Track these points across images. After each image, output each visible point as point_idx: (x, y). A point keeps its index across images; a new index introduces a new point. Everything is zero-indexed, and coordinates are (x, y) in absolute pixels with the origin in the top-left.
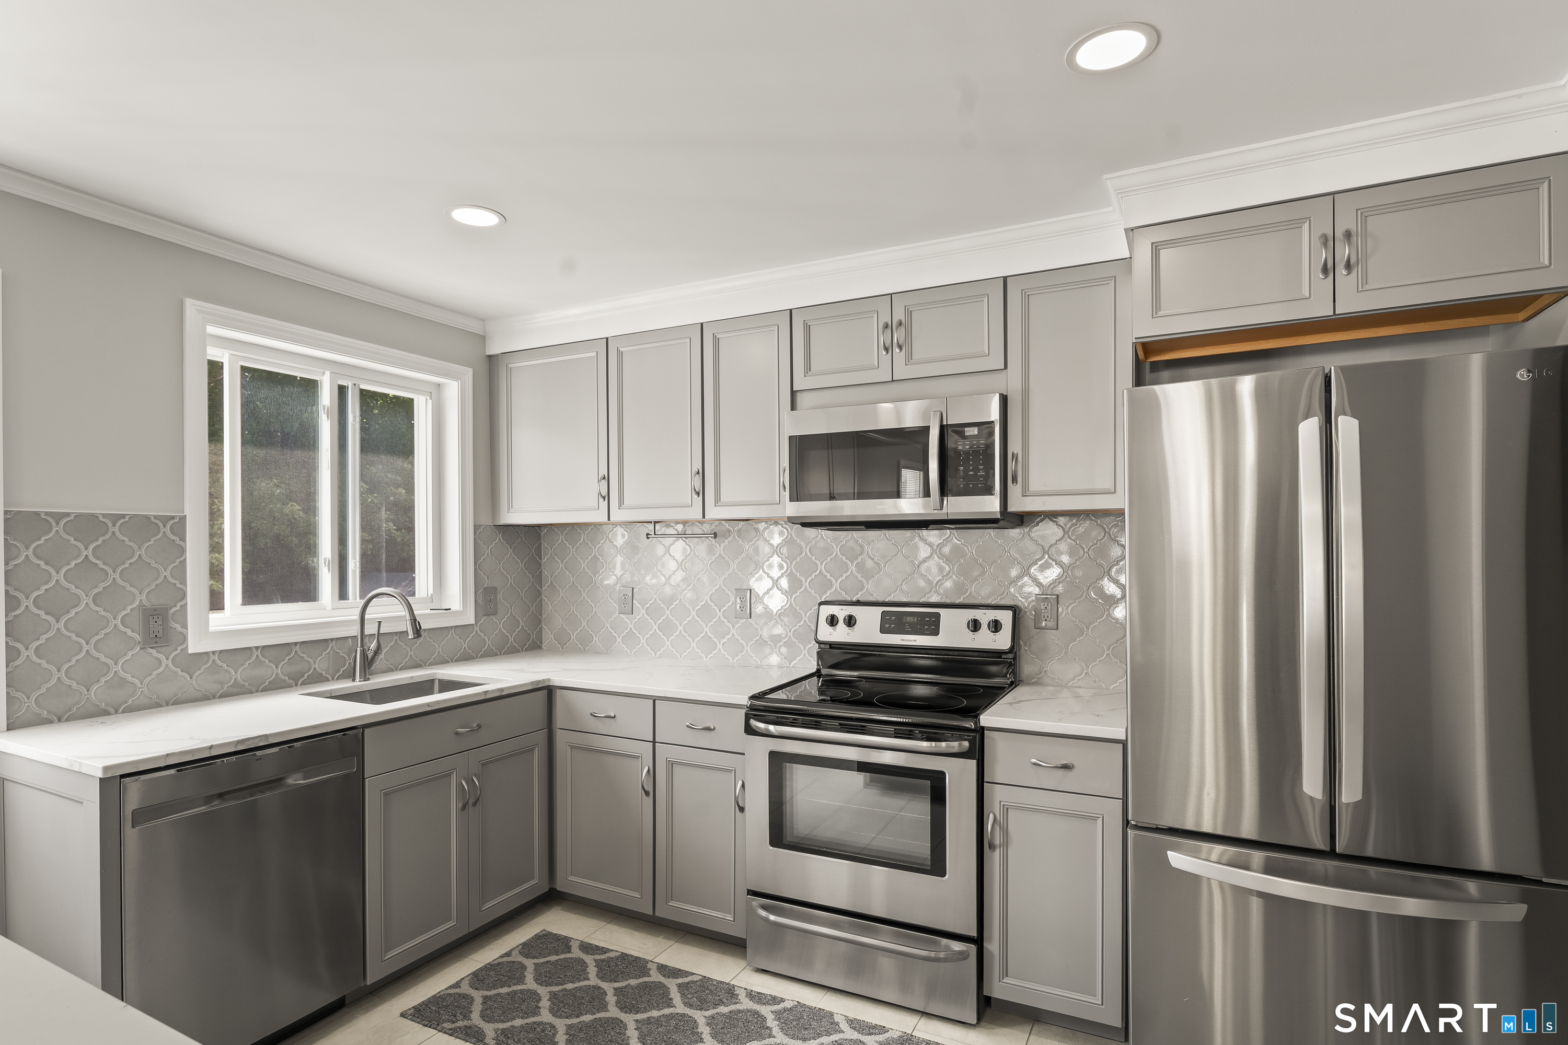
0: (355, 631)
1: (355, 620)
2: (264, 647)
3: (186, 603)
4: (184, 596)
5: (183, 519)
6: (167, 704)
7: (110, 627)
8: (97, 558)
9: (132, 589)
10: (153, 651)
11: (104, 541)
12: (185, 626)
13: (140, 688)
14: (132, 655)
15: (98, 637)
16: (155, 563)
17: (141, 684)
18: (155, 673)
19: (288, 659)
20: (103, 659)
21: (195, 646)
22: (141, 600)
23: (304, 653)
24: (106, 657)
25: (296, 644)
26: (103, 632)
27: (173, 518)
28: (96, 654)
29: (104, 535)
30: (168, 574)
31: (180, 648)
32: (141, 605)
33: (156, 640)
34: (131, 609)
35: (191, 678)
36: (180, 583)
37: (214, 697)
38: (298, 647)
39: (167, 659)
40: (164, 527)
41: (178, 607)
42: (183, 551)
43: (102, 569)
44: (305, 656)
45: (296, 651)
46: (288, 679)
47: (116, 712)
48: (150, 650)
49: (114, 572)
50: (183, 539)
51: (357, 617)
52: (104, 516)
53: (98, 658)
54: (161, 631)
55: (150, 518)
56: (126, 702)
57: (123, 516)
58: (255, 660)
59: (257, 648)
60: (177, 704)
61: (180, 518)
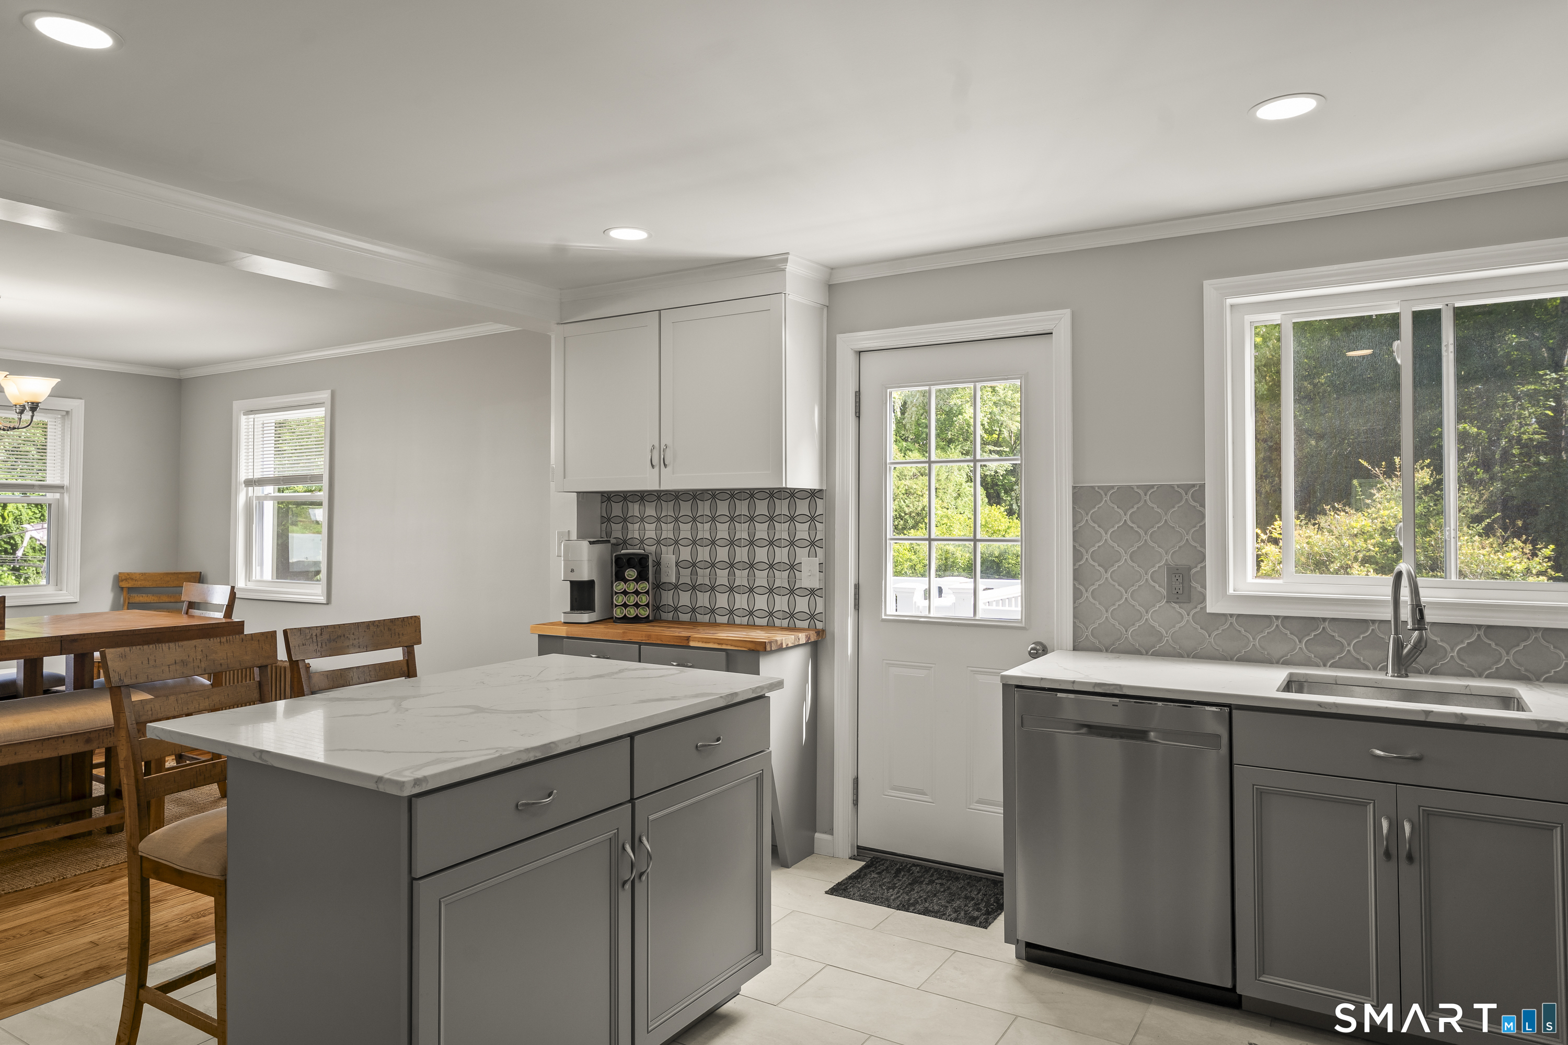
0: (1388, 615)
1: (1388, 601)
2: (1285, 618)
3: (1206, 565)
4: (1203, 559)
5: (1202, 486)
6: (1188, 656)
7: (1143, 581)
8: (1133, 523)
9: (1160, 550)
10: (1176, 606)
11: (1138, 508)
12: (1204, 587)
13: (1165, 637)
14: (1159, 607)
15: (1134, 588)
16: (1178, 527)
17: (1167, 634)
18: (1178, 626)
19: (1314, 635)
20: (1138, 607)
21: (1213, 606)
22: (1166, 559)
23: (1334, 632)
24: (1139, 605)
25: (1324, 619)
26: (1138, 584)
27: (1194, 486)
28: (1133, 603)
29: (1138, 503)
30: (1189, 537)
31: (1200, 606)
32: (1167, 564)
33: (1177, 596)
34: (1159, 567)
35: (1209, 636)
36: (1201, 546)
37: (1232, 659)
38: (1327, 623)
39: (1188, 615)
40: (1186, 494)
41: (1198, 569)
42: (1202, 516)
43: (1137, 532)
44: (1336, 635)
45: (1324, 628)
46: (1315, 656)
47: (1147, 653)
48: (1174, 605)
49: (1146, 534)
50: (1203, 506)
51: (1389, 598)
52: (1138, 487)
53: (1134, 606)
54: (1181, 588)
55: (1173, 487)
56: (1155, 647)
57: (1153, 486)
58: (1275, 629)
59: (1277, 617)
60: (1196, 658)
61: (1200, 486)
